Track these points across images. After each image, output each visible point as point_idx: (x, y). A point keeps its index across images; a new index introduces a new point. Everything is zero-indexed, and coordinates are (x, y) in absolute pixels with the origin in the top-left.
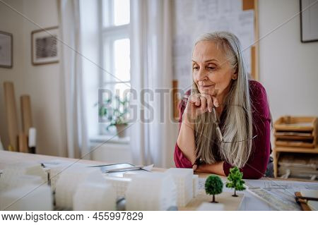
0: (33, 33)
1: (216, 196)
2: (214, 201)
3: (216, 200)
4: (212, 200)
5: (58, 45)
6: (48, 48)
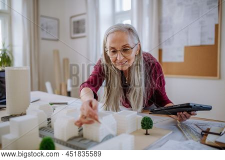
0: (71, 17)
1: (148, 130)
2: (147, 134)
3: (148, 133)
4: (145, 133)
5: (86, 25)
6: (80, 27)
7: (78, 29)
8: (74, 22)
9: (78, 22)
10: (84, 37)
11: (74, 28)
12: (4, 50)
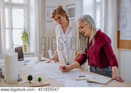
0: (66, 6)
6: (72, 13)
8: (68, 9)
12: (24, 29)
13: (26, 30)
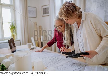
0: (42, 7)
6: (46, 11)
7: (45, 12)
8: (43, 9)
9: (45, 9)
10: (49, 16)
11: (44, 12)
12: (12, 23)
13: (13, 24)
